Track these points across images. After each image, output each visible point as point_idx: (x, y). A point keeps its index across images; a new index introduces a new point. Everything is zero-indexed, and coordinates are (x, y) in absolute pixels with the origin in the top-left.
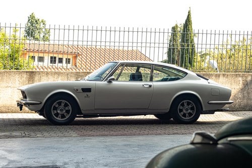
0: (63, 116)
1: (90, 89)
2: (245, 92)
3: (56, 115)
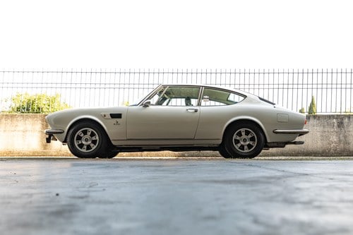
0: (89, 148)
2: (341, 136)
3: (80, 146)
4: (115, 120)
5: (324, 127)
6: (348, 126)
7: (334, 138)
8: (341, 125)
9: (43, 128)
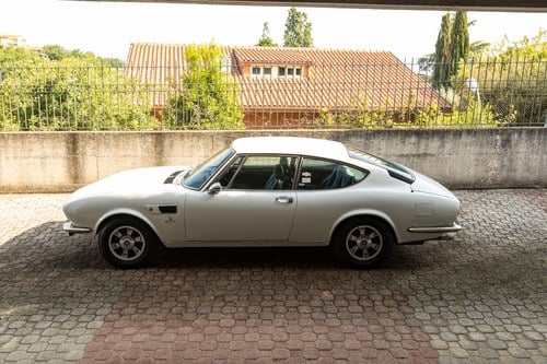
0: (131, 253)
1: (175, 207)
3: (120, 251)
4: (166, 216)
5: (481, 146)
6: (517, 145)
7: (495, 163)
8: (506, 143)
9: (69, 153)
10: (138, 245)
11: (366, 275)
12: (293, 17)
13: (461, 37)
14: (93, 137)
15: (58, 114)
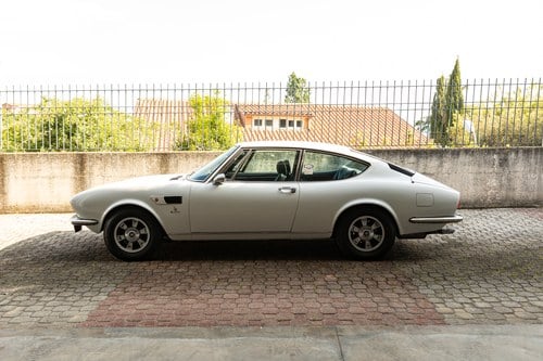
0: (136, 245)
1: (180, 198)
2: (503, 178)
3: (124, 243)
4: (171, 207)
5: (479, 165)
6: (514, 164)
7: (493, 182)
8: (504, 162)
9: (76, 173)
10: (143, 237)
11: (368, 264)
12: (293, 82)
13: (455, 98)
14: (100, 157)
15: (67, 147)
